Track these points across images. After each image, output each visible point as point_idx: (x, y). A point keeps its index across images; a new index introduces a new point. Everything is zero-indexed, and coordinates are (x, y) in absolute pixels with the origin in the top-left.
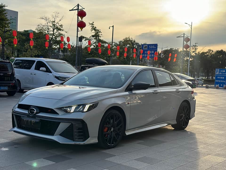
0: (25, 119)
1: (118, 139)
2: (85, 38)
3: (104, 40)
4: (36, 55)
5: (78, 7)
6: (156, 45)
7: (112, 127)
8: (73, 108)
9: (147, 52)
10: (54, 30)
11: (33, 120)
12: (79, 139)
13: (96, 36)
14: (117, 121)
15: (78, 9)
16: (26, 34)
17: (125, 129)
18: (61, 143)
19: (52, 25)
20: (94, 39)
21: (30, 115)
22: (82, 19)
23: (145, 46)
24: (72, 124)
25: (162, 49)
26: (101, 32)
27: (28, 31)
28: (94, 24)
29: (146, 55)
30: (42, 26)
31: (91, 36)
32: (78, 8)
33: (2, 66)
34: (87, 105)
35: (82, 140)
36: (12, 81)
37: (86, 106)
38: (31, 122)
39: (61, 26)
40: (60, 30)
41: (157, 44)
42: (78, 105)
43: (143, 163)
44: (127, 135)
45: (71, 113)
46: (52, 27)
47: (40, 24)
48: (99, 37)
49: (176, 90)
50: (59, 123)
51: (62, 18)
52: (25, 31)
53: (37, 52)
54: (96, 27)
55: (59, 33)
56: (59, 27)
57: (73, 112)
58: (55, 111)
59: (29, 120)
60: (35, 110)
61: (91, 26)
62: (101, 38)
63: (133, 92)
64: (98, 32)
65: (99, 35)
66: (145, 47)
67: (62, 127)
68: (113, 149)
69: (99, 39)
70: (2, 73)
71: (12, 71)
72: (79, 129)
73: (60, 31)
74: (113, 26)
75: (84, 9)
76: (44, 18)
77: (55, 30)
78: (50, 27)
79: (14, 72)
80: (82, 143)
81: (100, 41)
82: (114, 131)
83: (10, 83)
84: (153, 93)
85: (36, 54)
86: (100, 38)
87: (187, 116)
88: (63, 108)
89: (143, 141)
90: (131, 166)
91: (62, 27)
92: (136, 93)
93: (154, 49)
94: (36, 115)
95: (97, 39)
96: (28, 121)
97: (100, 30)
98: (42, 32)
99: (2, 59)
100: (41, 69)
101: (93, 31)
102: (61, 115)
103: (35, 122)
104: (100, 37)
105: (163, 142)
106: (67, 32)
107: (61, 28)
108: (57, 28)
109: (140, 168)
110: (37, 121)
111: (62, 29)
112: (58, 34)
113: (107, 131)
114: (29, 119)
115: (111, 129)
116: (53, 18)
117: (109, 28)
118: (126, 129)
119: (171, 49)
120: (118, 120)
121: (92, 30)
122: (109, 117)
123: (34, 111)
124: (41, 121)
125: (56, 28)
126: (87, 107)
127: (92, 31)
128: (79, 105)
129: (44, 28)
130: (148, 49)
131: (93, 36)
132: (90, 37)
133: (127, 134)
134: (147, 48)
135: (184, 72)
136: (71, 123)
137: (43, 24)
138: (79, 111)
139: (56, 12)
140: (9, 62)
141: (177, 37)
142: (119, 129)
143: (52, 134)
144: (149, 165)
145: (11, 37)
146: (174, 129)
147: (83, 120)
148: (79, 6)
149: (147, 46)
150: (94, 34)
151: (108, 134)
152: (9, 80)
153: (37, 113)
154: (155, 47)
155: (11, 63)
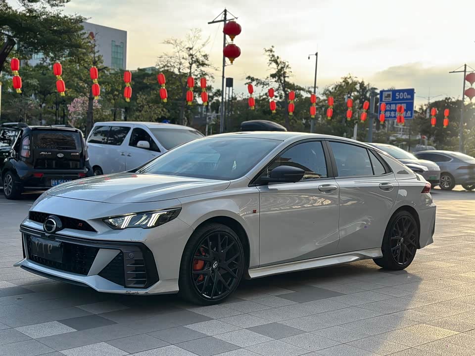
0: (36, 242)
1: (229, 285)
2: (257, 79)
3: (296, 85)
4: (158, 118)
5: (225, 15)
6: (411, 92)
7: (215, 259)
8: (127, 220)
9: (390, 106)
10: (191, 64)
11: (51, 244)
12: (138, 283)
13: (279, 75)
14: (228, 248)
15: (225, 20)
16: (141, 74)
17: (249, 265)
18: (98, 290)
19: (187, 56)
20: (275, 81)
21: (47, 234)
22: (232, 40)
23: (387, 93)
24: (121, 252)
25: (429, 99)
26: (289, 66)
27: (144, 70)
28: (273, 49)
29: (389, 112)
30: (168, 59)
31: (269, 76)
32: (225, 18)
33: (62, 139)
34: (155, 214)
35: (142, 286)
36: (80, 169)
37: (153, 215)
38: (46, 246)
39: (205, 56)
40: (203, 64)
41: (413, 90)
42: (138, 213)
43: (261, 335)
44: (251, 277)
45: (123, 229)
46: (186, 59)
47: (163, 54)
48: (284, 77)
49: (382, 184)
50: (97, 250)
51: (208, 40)
52: (139, 69)
53: (161, 113)
54: (278, 57)
55: (201, 71)
56: (201, 59)
57: (126, 228)
58: (90, 224)
59: (44, 244)
60: (55, 224)
61: (269, 55)
62: (289, 80)
63: (270, 187)
64: (284, 67)
65: (285, 73)
66: (386, 97)
67: (103, 258)
68: (217, 306)
69: (286, 82)
70: (62, 153)
71: (82, 149)
72: (137, 262)
73: (202, 68)
74: (316, 54)
75: (237, 18)
76: (172, 42)
77: (194, 66)
78: (183, 61)
79: (87, 151)
80: (142, 292)
81: (286, 85)
82: (219, 267)
83: (77, 174)
84: (320, 190)
85: (160, 114)
86: (287, 79)
87: (410, 240)
88: (108, 218)
89: (292, 292)
90: (231, 340)
91: (207, 58)
92: (276, 190)
93: (407, 99)
94: (57, 233)
95: (281, 82)
96: (41, 245)
97: (287, 64)
98: (167, 70)
99: (64, 126)
100: (140, 143)
101: (274, 65)
102: (102, 234)
103: (53, 246)
104: (288, 77)
105: (335, 294)
106: (218, 69)
107: (204, 60)
108: (197, 61)
109: (246, 345)
110: (57, 244)
111: (206, 62)
112: (199, 74)
113: (203, 268)
114: (44, 242)
115: (211, 265)
116: (190, 42)
117: (309, 58)
118: (251, 265)
119: (446, 98)
120: (228, 246)
121: (270, 63)
122: (206, 240)
123: (53, 226)
124: (64, 245)
125: (195, 62)
126: (155, 217)
127: (271, 66)
128: (140, 214)
129: (171, 63)
130: (394, 98)
131: (273, 76)
132: (268, 78)
133: (253, 274)
134: (391, 98)
135: (473, 148)
136: (119, 251)
137: (170, 54)
138: (139, 226)
139: (196, 29)
140: (76, 131)
141: (450, 72)
142: (231, 265)
143: (85, 273)
144: (273, 339)
145: (106, 82)
146: (380, 268)
147: (145, 244)
148: (227, 13)
149: (391, 93)
150: (274, 72)
151: (204, 275)
152: (78, 167)
153: (58, 229)
154: (409, 97)
155: (80, 133)
